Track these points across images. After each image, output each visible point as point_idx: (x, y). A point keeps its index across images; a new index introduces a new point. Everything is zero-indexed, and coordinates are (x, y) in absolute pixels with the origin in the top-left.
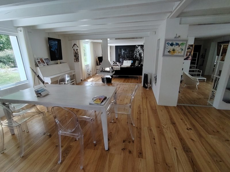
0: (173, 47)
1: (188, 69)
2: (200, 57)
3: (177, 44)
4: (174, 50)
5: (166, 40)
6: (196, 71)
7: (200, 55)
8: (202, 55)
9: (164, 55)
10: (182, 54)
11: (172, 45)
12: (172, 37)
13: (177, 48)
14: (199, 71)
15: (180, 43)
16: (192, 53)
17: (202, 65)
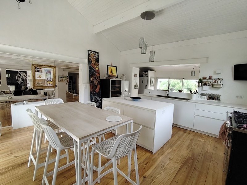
0: (62, 79)
1: (68, 90)
2: (73, 83)
3: (63, 78)
4: (62, 80)
5: (59, 76)
6: (72, 91)
7: (73, 82)
8: (74, 82)
9: (59, 82)
10: (66, 81)
11: (61, 78)
12: (61, 75)
13: (63, 79)
14: (74, 91)
15: (64, 77)
16: (68, 81)
17: (75, 88)
